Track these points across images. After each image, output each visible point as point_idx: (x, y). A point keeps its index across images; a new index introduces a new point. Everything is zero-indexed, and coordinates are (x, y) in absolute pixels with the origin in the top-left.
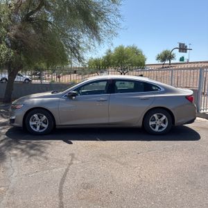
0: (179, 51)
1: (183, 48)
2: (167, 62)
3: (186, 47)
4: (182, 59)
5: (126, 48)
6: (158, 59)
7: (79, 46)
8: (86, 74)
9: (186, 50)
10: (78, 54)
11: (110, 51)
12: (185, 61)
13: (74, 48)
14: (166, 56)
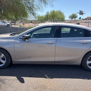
0: (80, 14)
1: (81, 13)
2: (74, 19)
3: (83, 12)
4: (80, 18)
5: (56, 12)
6: (70, 17)
7: (33, 7)
8: (36, 23)
9: (83, 14)
10: (33, 11)
11: (48, 13)
12: (81, 19)
13: (30, 7)
14: (74, 16)
